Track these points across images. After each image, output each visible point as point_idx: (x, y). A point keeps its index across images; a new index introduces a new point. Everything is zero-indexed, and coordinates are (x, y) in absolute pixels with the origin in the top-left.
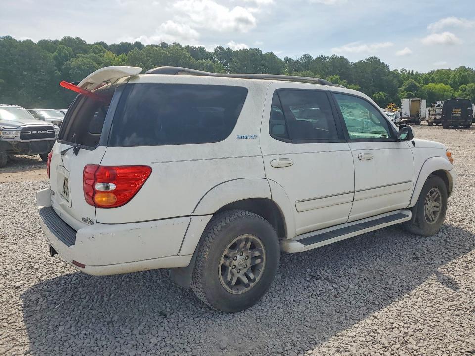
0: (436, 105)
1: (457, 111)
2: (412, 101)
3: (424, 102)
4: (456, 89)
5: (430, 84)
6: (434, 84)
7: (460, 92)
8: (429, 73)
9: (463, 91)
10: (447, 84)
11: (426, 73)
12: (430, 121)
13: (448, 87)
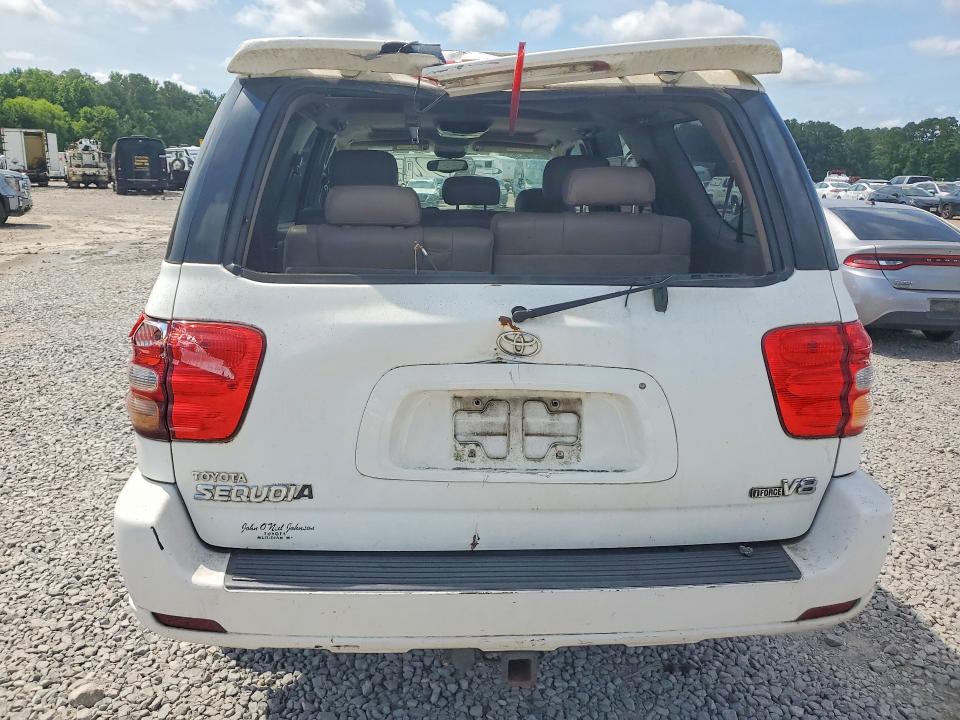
0: (81, 147)
1: (142, 162)
2: (26, 134)
3: (52, 138)
4: (74, 115)
5: (19, 99)
6: (26, 99)
7: (83, 122)
8: (11, 74)
9: (89, 120)
10: (54, 102)
11: (7, 72)
12: (74, 179)
13: (57, 109)
